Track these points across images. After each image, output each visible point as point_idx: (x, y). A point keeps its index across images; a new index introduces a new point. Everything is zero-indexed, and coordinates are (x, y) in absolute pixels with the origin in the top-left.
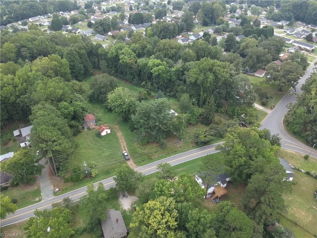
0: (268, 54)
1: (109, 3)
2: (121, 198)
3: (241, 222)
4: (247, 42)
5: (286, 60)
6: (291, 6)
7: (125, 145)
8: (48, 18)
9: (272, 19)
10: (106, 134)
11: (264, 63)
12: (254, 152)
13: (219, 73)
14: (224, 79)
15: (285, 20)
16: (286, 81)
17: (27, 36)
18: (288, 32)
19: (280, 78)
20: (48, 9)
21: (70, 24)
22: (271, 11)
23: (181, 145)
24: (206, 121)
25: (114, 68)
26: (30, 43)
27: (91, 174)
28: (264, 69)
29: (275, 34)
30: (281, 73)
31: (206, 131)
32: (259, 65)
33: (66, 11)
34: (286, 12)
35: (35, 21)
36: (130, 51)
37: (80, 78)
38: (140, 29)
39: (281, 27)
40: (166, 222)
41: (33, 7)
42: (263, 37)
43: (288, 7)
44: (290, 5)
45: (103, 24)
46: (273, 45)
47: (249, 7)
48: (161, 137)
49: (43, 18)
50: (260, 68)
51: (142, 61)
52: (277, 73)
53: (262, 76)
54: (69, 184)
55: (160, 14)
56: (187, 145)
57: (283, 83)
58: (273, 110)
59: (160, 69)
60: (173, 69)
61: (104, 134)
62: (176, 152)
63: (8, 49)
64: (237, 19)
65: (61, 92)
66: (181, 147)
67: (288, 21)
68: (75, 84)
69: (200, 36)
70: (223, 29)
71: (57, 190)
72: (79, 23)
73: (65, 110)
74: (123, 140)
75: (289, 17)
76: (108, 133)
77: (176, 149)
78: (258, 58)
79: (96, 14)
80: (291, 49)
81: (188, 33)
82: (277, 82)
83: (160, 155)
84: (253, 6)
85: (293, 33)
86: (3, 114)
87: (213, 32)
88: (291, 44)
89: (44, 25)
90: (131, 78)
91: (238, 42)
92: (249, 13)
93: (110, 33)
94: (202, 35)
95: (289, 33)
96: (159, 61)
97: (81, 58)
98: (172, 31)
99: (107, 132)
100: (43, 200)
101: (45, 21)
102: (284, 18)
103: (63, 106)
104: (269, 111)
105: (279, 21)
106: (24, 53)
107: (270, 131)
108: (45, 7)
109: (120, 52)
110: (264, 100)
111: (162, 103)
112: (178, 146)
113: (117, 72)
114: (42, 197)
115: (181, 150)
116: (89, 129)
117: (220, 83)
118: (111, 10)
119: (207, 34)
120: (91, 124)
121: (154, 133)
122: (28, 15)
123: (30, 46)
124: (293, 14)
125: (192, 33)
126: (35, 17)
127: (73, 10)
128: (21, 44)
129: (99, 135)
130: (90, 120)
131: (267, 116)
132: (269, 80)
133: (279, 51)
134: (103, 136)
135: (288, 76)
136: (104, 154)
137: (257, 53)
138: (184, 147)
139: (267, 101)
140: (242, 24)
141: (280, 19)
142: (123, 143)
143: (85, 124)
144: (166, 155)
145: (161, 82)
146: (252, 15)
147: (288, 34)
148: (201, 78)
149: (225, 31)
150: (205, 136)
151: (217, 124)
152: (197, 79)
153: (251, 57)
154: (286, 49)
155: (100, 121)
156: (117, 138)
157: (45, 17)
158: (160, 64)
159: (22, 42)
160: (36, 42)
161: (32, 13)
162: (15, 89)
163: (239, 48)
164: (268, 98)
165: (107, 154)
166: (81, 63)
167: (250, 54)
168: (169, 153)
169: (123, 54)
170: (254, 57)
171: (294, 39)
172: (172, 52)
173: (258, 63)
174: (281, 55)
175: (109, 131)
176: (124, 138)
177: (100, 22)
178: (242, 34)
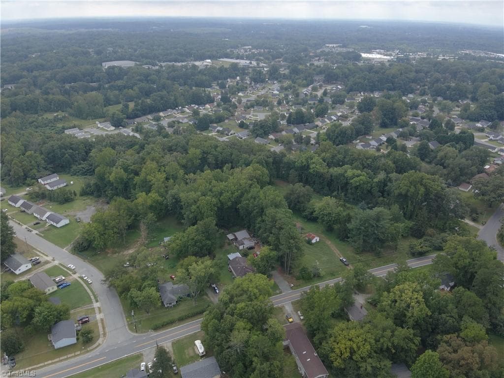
0: (472, 166)
4: (445, 152)
5: (493, 173)
6: (493, 103)
7: (339, 253)
8: (181, 113)
9: (467, 118)
11: (469, 177)
12: (477, 254)
15: (485, 120)
16: (496, 196)
18: (491, 137)
19: (489, 193)
22: (466, 109)
24: (417, 233)
25: (298, 177)
28: (469, 183)
29: (476, 140)
30: (490, 188)
32: (463, 178)
33: (200, 104)
34: (487, 109)
35: (167, 116)
38: (304, 131)
39: (481, 130)
42: (462, 145)
43: (489, 103)
44: (491, 101)
46: (477, 156)
47: (434, 100)
48: (376, 247)
50: (464, 181)
51: (336, 171)
52: (486, 188)
53: (467, 190)
54: (301, 281)
57: (493, 198)
58: (485, 226)
59: (361, 180)
60: (376, 180)
61: (314, 241)
64: (423, 118)
67: (490, 122)
69: (383, 141)
70: (410, 133)
72: (226, 121)
74: (335, 248)
75: (490, 116)
76: (317, 241)
77: (392, 259)
78: (461, 169)
80: (497, 160)
81: (365, 137)
82: (486, 198)
84: (439, 99)
85: (498, 139)
87: (397, 136)
88: (496, 152)
91: (432, 151)
92: (436, 110)
93: (271, 137)
94: (385, 140)
95: (493, 139)
96: (359, 172)
98: (350, 135)
102: (483, 116)
104: (481, 227)
105: (478, 121)
109: (310, 161)
110: (474, 215)
111: (380, 212)
119: (391, 139)
124: (496, 112)
125: (371, 137)
129: (310, 242)
131: (479, 231)
132: (478, 195)
133: (484, 162)
134: (313, 243)
135: (498, 192)
136: (322, 259)
137: (460, 164)
139: (478, 217)
140: (432, 127)
141: (479, 119)
142: (336, 251)
144: (384, 263)
146: (440, 112)
147: (491, 140)
149: (413, 136)
150: (421, 247)
151: (431, 236)
152: (408, 191)
153: (453, 169)
154: (492, 159)
156: (328, 246)
157: (179, 111)
158: (360, 175)
163: (436, 157)
164: (477, 214)
165: (325, 259)
167: (451, 166)
168: (387, 262)
170: (457, 169)
171: (499, 146)
172: (368, 162)
173: (462, 176)
174: (487, 167)
175: (318, 239)
178: (435, 140)
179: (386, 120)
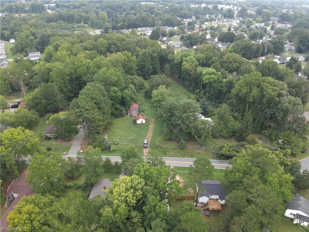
1: (212, 23)
2: (122, 175)
3: (192, 226)
7: (150, 136)
10: (141, 123)
13: (265, 90)
14: (268, 96)
17: (119, 37)
20: (156, 22)
21: (168, 37)
23: (200, 151)
24: (241, 137)
25: (178, 74)
26: (119, 42)
27: (110, 148)
31: (232, 146)
33: (170, 26)
35: (142, 31)
36: (194, 59)
37: (147, 77)
40: (126, 197)
41: (143, 19)
45: (191, 38)
49: (149, 29)
55: (254, 36)
56: (206, 154)
59: (211, 78)
60: (225, 80)
61: (139, 122)
62: (192, 156)
63: (101, 44)
65: (116, 78)
66: (199, 154)
68: (136, 79)
69: (286, 61)
71: (82, 151)
72: (175, 36)
73: (113, 94)
74: (152, 132)
76: (143, 123)
77: (193, 154)
79: (195, 31)
81: (274, 56)
83: (175, 154)
86: (76, 88)
87: (304, 59)
89: (147, 35)
90: (189, 84)
93: (195, 47)
94: (289, 60)
97: (152, 60)
98: (255, 50)
99: (142, 121)
100: (68, 155)
101: (149, 32)
103: (113, 89)
106: (112, 49)
107: (301, 163)
108: (154, 20)
109: (184, 59)
111: (189, 104)
112: (197, 151)
113: (180, 77)
114: (69, 153)
115: (199, 156)
116: (131, 116)
117: (264, 101)
118: (209, 29)
120: (134, 112)
121: (175, 131)
122: (138, 25)
123: (118, 45)
125: (278, 57)
126: (143, 27)
127: (176, 26)
128: (113, 42)
129: (135, 122)
130: (134, 108)
134: (137, 124)
136: (129, 138)
138: (203, 154)
142: (150, 134)
143: (129, 111)
144: (181, 155)
145: (212, 91)
148: (244, 91)
150: (228, 150)
155: (142, 112)
156: (148, 129)
157: (151, 29)
158: (213, 73)
159: (113, 41)
160: (124, 43)
161: (142, 24)
162: (88, 71)
165: (132, 138)
166: (151, 65)
168: (185, 155)
169: (186, 61)
172: (234, 65)
175: (144, 122)
176: (153, 130)
177: (189, 36)
179: (302, 47)
